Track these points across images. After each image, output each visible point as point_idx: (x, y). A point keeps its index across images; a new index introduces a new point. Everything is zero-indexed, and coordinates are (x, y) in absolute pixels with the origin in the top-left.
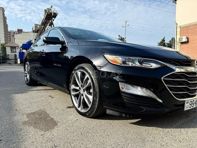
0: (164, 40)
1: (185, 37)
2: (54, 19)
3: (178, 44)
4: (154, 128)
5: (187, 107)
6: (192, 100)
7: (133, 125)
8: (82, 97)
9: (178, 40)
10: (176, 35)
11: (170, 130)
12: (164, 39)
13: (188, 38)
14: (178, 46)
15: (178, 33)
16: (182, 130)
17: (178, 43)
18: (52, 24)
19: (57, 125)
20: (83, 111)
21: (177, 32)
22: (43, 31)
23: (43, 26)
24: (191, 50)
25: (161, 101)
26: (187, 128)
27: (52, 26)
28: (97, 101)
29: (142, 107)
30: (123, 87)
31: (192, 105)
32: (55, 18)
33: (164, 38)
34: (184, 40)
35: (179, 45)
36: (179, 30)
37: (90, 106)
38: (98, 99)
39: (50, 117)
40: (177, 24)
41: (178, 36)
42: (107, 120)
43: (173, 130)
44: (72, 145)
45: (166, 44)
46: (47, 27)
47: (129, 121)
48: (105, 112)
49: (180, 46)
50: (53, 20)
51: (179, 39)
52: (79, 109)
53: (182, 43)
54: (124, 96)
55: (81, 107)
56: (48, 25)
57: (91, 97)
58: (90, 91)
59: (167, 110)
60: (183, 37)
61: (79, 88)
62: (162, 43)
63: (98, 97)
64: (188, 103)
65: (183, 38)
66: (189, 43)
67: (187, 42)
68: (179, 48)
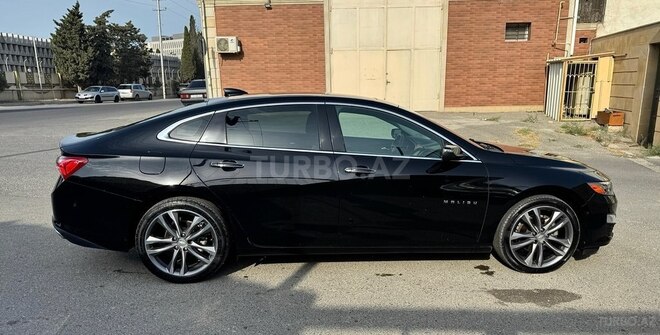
0: (75, 14)
1: (234, 38)
3: (214, 59)
13: (240, 44)
14: (214, 62)
15: (211, 22)
33: (78, 4)
34: (233, 48)
35: (217, 60)
36: (210, 12)
37: (564, 254)
41: (213, 34)
45: (87, 30)
49: (221, 64)
51: (219, 44)
60: (230, 38)
62: (71, 24)
65: (229, 41)
66: (245, 58)
67: (239, 56)
68: (218, 70)
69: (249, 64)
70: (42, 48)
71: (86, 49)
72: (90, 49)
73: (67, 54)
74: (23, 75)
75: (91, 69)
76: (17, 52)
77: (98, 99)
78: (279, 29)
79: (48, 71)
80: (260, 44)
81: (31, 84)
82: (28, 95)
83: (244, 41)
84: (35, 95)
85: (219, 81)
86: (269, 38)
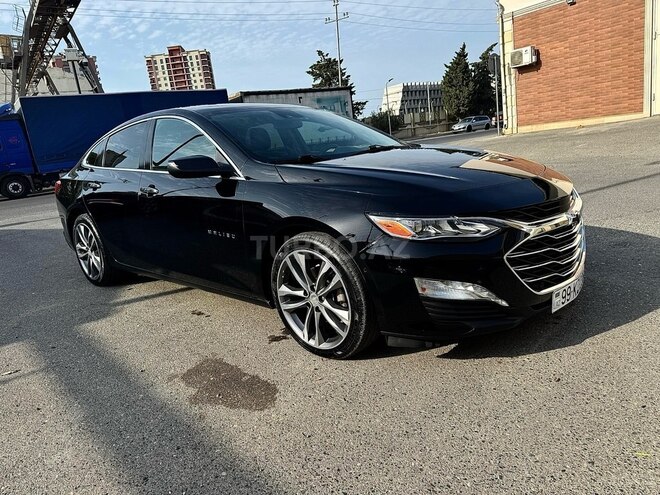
0: (462, 55)
1: (529, 48)
2: (71, 10)
3: (510, 74)
4: (494, 360)
5: (557, 304)
6: (566, 288)
7: (448, 360)
8: (317, 316)
9: (508, 60)
10: (503, 44)
11: (526, 358)
12: (463, 49)
13: (537, 53)
14: (510, 78)
15: (508, 37)
16: (551, 353)
17: (509, 69)
18: (65, 30)
19: (276, 390)
20: (325, 346)
21: (503, 33)
22: (37, 58)
23: (32, 42)
24: (550, 89)
25: (504, 303)
26: (560, 347)
27: (69, 36)
28: (364, 321)
29: (468, 324)
30: (424, 286)
31: (567, 297)
32: (76, 6)
33: (464, 46)
34: (527, 59)
35: (513, 76)
36: (508, 26)
37: (344, 335)
38: (364, 317)
39: (245, 374)
40: (502, 7)
41: (509, 48)
42: (386, 359)
43: (531, 356)
44: (340, 427)
45: (470, 67)
46: (51, 41)
47: (434, 351)
48: (385, 343)
49: (517, 79)
50: (71, 15)
51: (513, 58)
52: (312, 343)
53: (522, 70)
54: (430, 306)
55: (317, 337)
56: (53, 34)
57: (344, 315)
58: (336, 298)
59: (519, 320)
60: (524, 49)
61: (305, 293)
62: (458, 64)
63: (364, 312)
64: (558, 295)
65: (524, 52)
66: (543, 68)
67: (535, 66)
68: (514, 86)
69: (547, 73)
70: (434, 90)
71: (467, 85)
72: (471, 84)
73: (452, 91)
74: (417, 115)
75: (470, 102)
76: (418, 97)
77: (469, 129)
78: (583, 24)
79: (437, 109)
80: (561, 47)
81: (423, 122)
82: (421, 131)
83: (542, 49)
84: (426, 131)
85: (514, 97)
86: (571, 39)
